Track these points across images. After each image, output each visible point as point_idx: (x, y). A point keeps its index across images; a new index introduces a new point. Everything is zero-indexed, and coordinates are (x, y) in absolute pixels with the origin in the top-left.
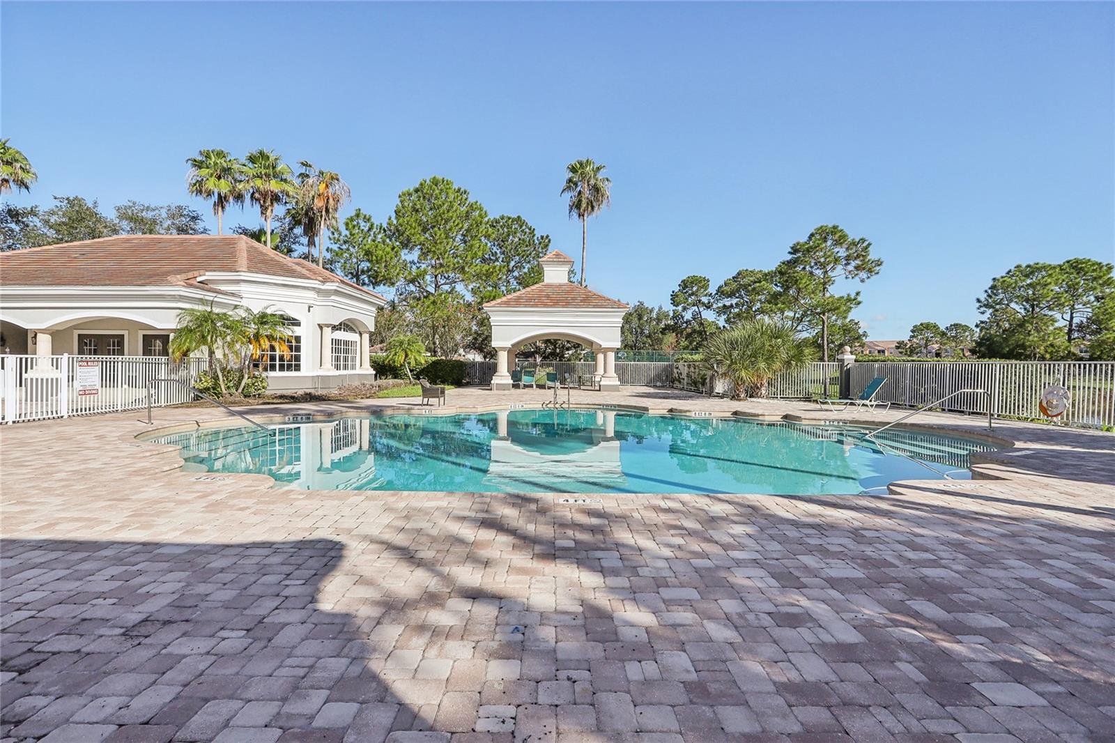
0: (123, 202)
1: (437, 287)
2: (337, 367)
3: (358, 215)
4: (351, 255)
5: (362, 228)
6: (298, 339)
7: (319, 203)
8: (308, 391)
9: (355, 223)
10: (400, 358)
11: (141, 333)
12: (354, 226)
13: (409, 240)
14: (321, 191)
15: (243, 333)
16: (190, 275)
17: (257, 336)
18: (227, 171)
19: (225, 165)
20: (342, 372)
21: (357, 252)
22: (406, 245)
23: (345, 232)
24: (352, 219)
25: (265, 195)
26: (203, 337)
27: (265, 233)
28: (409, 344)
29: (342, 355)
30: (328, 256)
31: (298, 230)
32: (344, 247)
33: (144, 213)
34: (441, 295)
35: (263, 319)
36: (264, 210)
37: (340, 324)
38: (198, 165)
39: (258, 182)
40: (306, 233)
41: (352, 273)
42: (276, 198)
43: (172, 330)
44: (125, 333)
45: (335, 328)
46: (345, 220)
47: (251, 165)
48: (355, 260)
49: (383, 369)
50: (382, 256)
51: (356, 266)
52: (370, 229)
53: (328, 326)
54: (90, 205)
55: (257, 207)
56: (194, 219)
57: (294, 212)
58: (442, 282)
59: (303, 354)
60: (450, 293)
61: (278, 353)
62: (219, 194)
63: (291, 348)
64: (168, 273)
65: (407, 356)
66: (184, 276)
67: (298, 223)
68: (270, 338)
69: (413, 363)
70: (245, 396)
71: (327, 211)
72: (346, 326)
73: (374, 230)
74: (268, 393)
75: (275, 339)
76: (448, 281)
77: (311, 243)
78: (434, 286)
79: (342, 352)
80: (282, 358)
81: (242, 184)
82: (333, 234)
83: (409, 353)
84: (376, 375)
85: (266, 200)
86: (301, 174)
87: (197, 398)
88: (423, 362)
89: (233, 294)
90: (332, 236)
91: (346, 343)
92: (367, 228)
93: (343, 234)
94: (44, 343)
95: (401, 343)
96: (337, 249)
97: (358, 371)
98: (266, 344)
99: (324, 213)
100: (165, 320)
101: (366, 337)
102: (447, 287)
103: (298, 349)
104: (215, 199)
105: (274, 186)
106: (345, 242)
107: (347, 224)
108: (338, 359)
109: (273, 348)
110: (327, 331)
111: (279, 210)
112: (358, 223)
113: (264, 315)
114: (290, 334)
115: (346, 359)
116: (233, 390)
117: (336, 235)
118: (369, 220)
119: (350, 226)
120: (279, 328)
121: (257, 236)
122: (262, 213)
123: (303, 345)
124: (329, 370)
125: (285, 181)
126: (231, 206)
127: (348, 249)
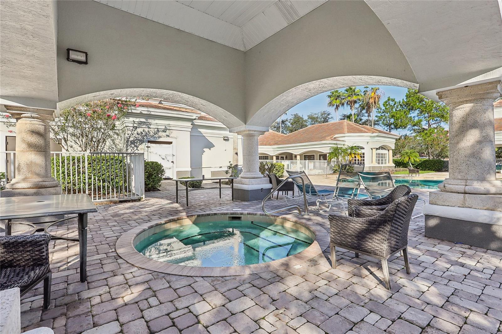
0: (309, 114)
1: (429, 126)
2: (379, 163)
3: (389, 100)
4: (386, 117)
5: (391, 104)
6: (364, 154)
7: (371, 101)
8: (367, 171)
9: (388, 103)
10: (407, 159)
11: (319, 154)
12: (387, 105)
13: (413, 107)
14: (372, 96)
15: (346, 153)
16: (331, 136)
17: (351, 154)
18: (338, 96)
19: (338, 95)
20: (381, 165)
21: (389, 116)
22: (412, 109)
23: (383, 108)
24: (386, 102)
25: (351, 102)
26: (336, 154)
27: (352, 115)
28: (411, 153)
29: (380, 159)
30: (377, 119)
31: (364, 111)
32: (383, 114)
33: (315, 116)
34: (430, 130)
35: (352, 148)
36: (351, 107)
37: (380, 147)
38: (330, 97)
39: (349, 98)
40: (367, 112)
41: (387, 124)
42: (355, 102)
43: (328, 153)
44: (315, 154)
45: (377, 149)
46: (383, 103)
47: (346, 93)
48: (388, 119)
49: (398, 164)
50: (399, 117)
51: (389, 121)
52: (394, 104)
53: (374, 148)
54: (301, 116)
55: (349, 107)
56: (329, 114)
57: (362, 105)
58: (433, 123)
59: (365, 159)
60: (436, 128)
61: (357, 159)
62: (336, 105)
63: (361, 157)
64: (325, 137)
65: (410, 158)
66: (330, 137)
67: (364, 109)
68: (354, 154)
69: (413, 161)
70: (347, 172)
71: (375, 102)
72: (382, 148)
73: (397, 104)
74: (354, 172)
75: (356, 154)
76: (436, 122)
77: (369, 116)
78: (428, 125)
79: (380, 158)
80: (358, 160)
81: (344, 100)
82: (378, 110)
83: (411, 157)
84: (395, 167)
85: (352, 103)
86: (365, 91)
87: (334, 172)
88: (418, 161)
89: (343, 141)
90: (377, 111)
91: (382, 154)
92: (393, 104)
93: (382, 109)
94: (298, 157)
95: (407, 153)
96: (380, 116)
97: (387, 165)
98: (353, 156)
99: (374, 104)
100: (326, 150)
101: (391, 152)
102: (435, 126)
103: (364, 157)
104: (335, 106)
105: (355, 98)
106: (383, 113)
107: (384, 105)
108: (379, 160)
109: (355, 157)
110: (374, 150)
111: (357, 105)
112: (389, 103)
113: (352, 147)
114: (361, 152)
115: (382, 160)
116: (344, 170)
117: (379, 110)
118: (394, 100)
119: (385, 105)
120: (357, 150)
121: (349, 117)
122: (351, 109)
123: (365, 155)
124: (375, 164)
125: (358, 95)
126: (341, 108)
127: (385, 115)
